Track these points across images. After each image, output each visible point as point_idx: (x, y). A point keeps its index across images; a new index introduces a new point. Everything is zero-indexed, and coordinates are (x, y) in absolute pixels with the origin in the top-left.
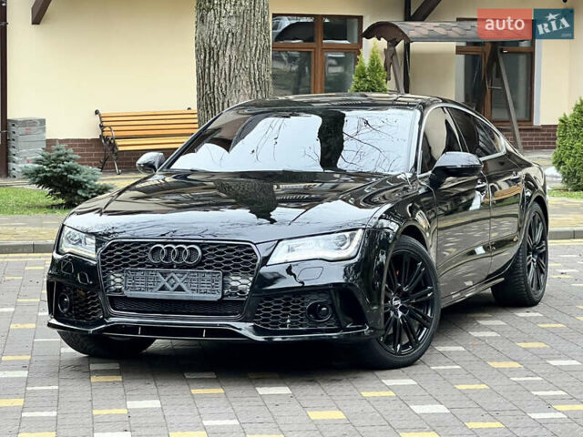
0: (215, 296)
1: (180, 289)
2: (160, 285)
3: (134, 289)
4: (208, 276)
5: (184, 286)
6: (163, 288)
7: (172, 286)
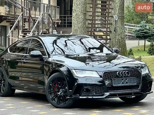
0: (134, 84)
1: (127, 83)
2: (122, 82)
3: (115, 84)
4: (133, 79)
5: (127, 82)
6: (123, 83)
7: (125, 82)
